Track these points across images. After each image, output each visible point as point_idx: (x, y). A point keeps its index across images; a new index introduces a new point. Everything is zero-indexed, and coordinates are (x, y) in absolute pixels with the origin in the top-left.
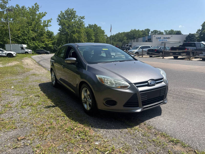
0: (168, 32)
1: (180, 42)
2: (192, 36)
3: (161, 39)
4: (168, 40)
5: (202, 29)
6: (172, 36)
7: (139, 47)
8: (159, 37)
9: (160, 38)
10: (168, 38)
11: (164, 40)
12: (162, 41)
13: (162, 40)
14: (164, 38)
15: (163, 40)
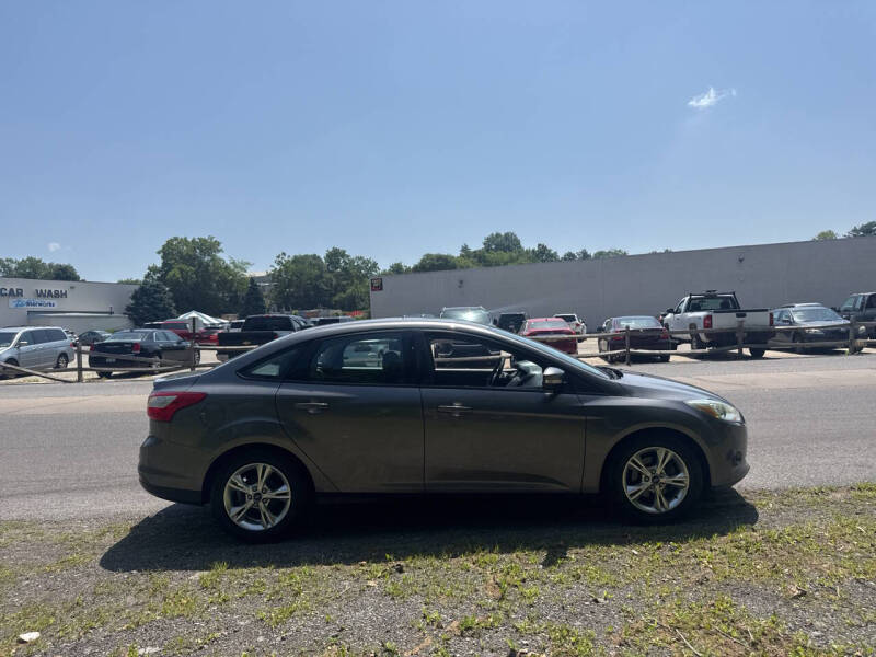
0: (14, 266)
1: (111, 313)
2: (156, 292)
3: (24, 300)
4: (58, 304)
5: (164, 264)
6: (72, 288)
7: (15, 334)
8: (12, 290)
9: (20, 293)
10: (58, 295)
11: (38, 301)
12: (31, 308)
13: (28, 304)
14: (40, 294)
15: (34, 305)
